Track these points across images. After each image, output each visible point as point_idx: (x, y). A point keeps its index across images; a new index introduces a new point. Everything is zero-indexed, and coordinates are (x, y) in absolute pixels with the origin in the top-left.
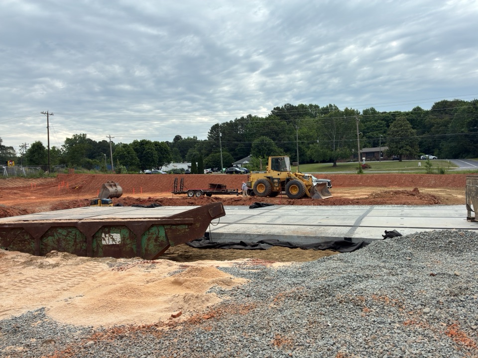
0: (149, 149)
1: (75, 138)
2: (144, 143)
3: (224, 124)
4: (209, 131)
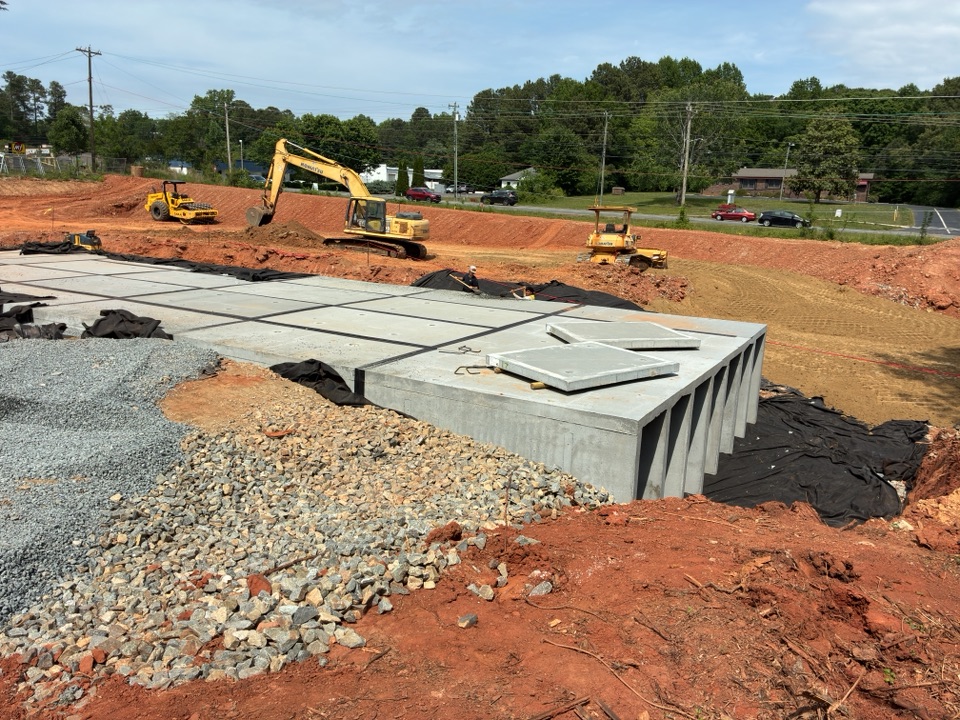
1: (212, 99)
3: (502, 91)
4: (470, 105)
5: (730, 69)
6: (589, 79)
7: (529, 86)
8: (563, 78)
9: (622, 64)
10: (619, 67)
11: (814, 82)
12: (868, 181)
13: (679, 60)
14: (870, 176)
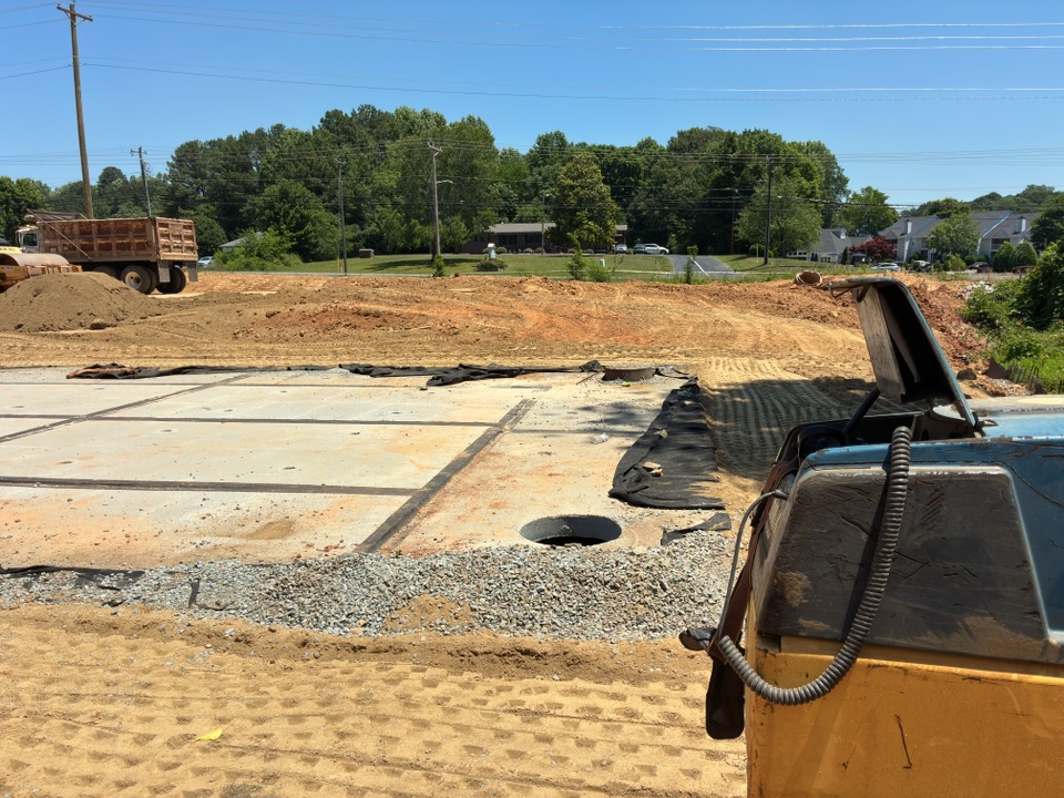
3: (212, 143)
5: (474, 121)
6: (317, 128)
7: (246, 137)
8: (286, 128)
10: (350, 116)
11: (559, 137)
12: (623, 232)
13: (418, 111)
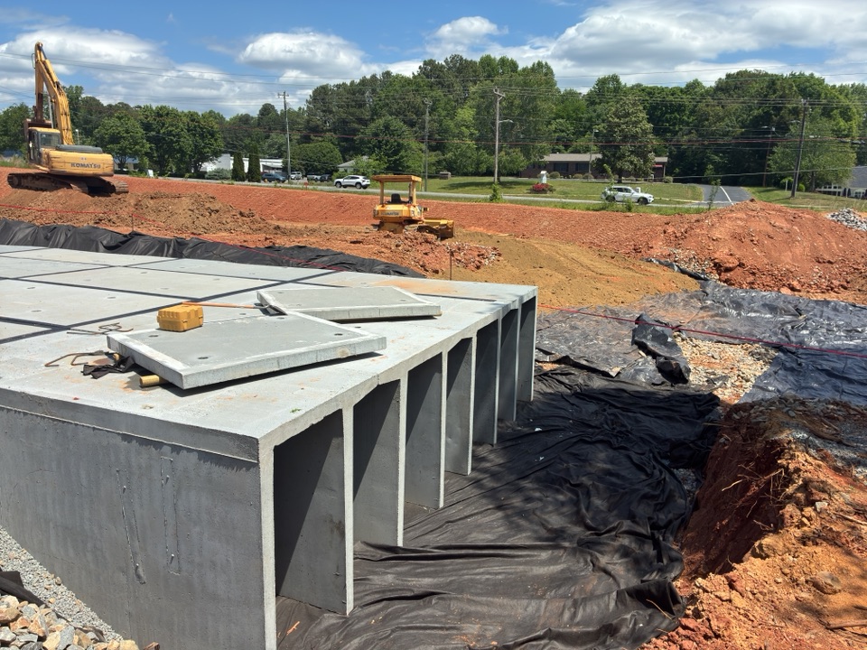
0: (172, 126)
2: (162, 114)
3: (338, 86)
4: (309, 98)
5: (542, 66)
6: (416, 74)
8: (394, 74)
9: (446, 61)
10: (444, 63)
11: (615, 79)
12: (663, 163)
13: (498, 58)
14: (665, 159)
